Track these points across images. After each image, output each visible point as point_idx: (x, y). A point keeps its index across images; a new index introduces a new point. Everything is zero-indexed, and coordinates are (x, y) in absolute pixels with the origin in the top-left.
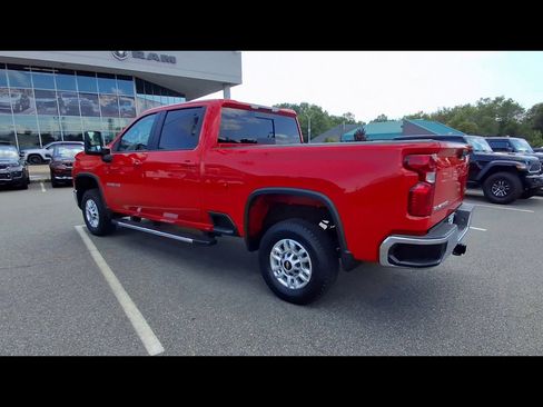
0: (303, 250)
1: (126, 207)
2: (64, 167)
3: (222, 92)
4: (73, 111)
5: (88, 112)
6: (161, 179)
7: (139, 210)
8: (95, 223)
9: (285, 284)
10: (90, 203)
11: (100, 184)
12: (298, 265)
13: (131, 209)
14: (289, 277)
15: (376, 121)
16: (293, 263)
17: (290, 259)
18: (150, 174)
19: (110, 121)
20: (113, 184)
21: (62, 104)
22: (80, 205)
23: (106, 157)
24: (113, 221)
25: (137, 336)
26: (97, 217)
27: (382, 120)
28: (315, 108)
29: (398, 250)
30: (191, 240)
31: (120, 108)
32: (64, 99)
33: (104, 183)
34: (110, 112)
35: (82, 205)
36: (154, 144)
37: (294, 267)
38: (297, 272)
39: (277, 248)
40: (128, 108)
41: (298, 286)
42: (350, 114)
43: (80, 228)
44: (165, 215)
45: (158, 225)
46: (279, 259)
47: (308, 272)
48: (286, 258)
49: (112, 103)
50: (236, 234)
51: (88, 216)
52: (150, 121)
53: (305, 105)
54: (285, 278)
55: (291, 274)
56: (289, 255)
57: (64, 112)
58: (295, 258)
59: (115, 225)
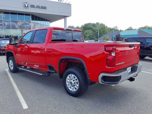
0: (76, 78)
1: (23, 63)
2: (4, 48)
3: (63, 19)
4: (8, 27)
5: (14, 28)
6: (37, 53)
7: (26, 64)
8: (12, 68)
9: (71, 90)
10: (11, 61)
11: (14, 55)
12: (75, 83)
13: (24, 63)
14: (72, 87)
15: (128, 30)
16: (73, 82)
17: (72, 81)
18: (32, 51)
19: (22, 31)
20: (18, 55)
21: (4, 24)
22: (7, 62)
23: (16, 45)
24: (18, 67)
25: (20, 103)
26: (13, 66)
27: (130, 29)
28: (102, 25)
29: (104, 78)
30: (42, 74)
31: (25, 26)
32: (5, 23)
33: (15, 54)
34: (21, 27)
35: (8, 62)
36: (31, 41)
37: (73, 84)
38: (74, 85)
39: (68, 77)
40: (28, 26)
41: (75, 90)
42: (116, 27)
43: (7, 70)
44: (35, 66)
45: (32, 69)
46: (69, 81)
47: (78, 85)
48: (71, 81)
49: (23, 24)
50: (56, 72)
51: (10, 66)
52: (31, 33)
53: (98, 24)
54: (71, 88)
55: (72, 86)
56: (72, 80)
57: (5, 28)
58: (74, 81)
59: (19, 69)
